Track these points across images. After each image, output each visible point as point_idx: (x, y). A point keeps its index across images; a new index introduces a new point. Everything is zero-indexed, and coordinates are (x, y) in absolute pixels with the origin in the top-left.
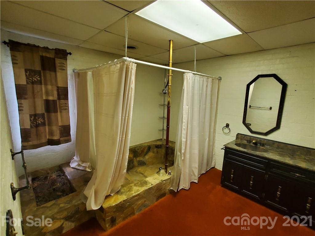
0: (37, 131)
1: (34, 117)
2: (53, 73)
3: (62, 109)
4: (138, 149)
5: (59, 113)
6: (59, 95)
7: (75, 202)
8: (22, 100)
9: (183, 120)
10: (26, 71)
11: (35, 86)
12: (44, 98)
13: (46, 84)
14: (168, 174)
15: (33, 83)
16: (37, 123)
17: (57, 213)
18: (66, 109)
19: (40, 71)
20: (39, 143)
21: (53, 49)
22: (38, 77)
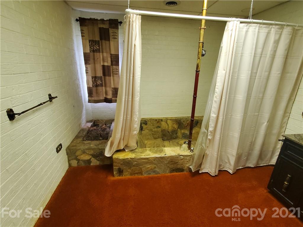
0: (97, 90)
1: (95, 78)
2: (107, 42)
3: (114, 74)
4: (184, 122)
5: (112, 77)
6: (112, 62)
7: (100, 147)
8: (88, 65)
9: (216, 90)
10: (90, 41)
11: (95, 53)
12: (102, 64)
13: (102, 52)
14: (190, 150)
15: (94, 51)
16: (97, 84)
17: (87, 149)
18: (117, 74)
19: (99, 41)
20: (98, 99)
21: (107, 20)
22: (97, 47)
